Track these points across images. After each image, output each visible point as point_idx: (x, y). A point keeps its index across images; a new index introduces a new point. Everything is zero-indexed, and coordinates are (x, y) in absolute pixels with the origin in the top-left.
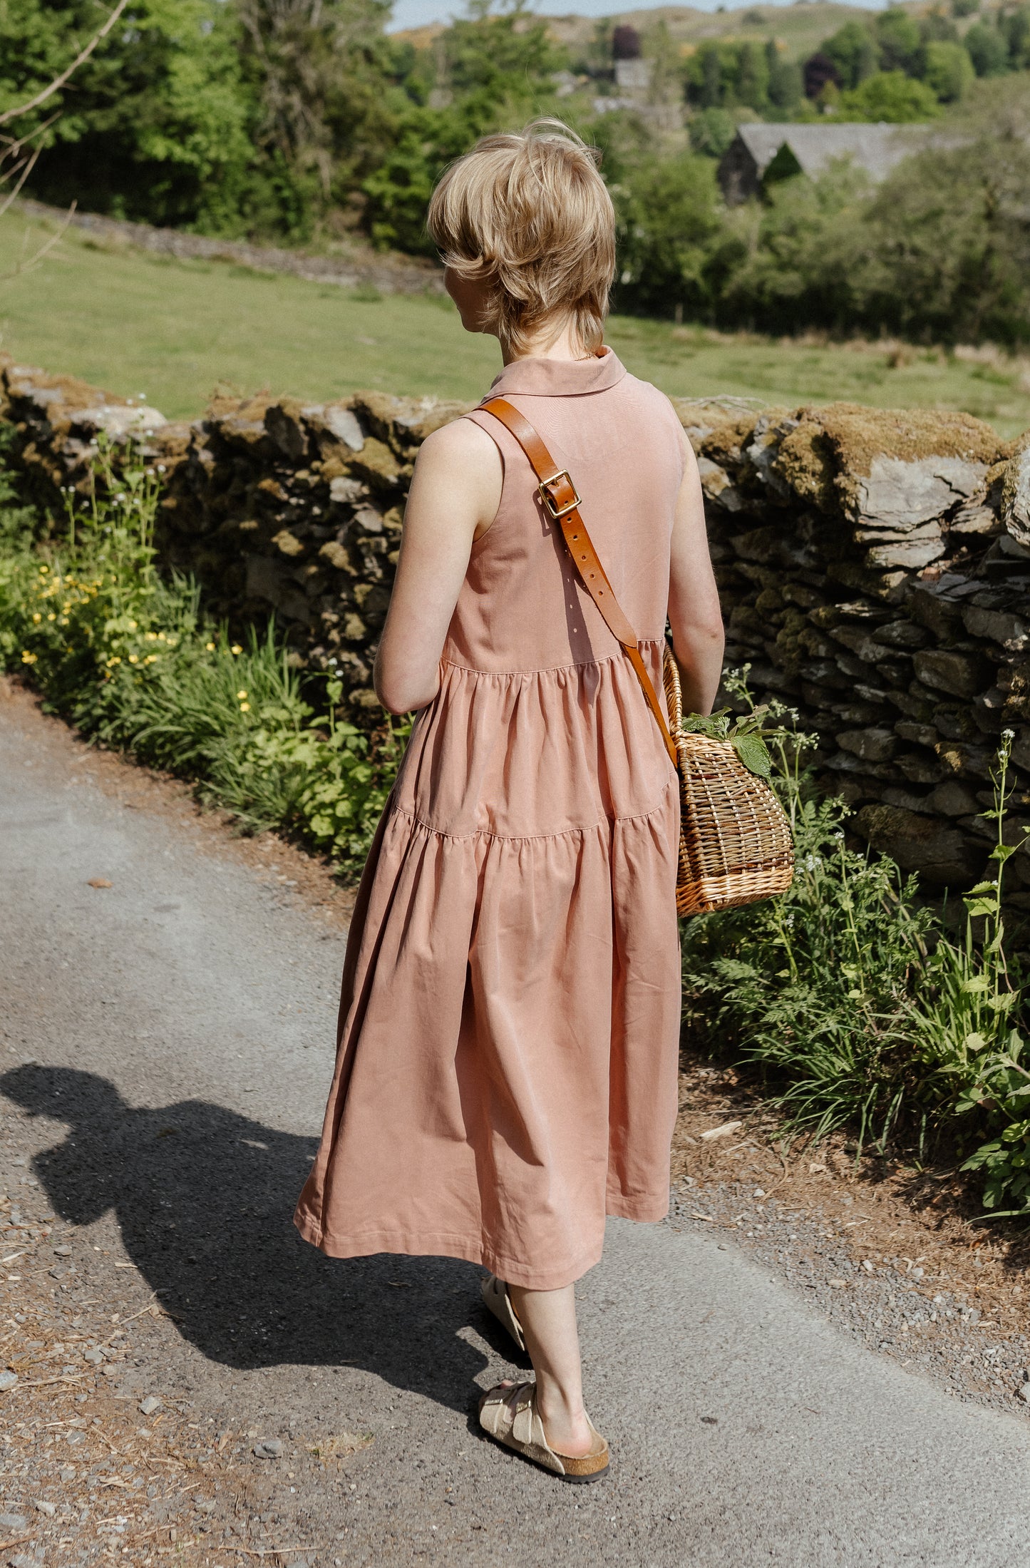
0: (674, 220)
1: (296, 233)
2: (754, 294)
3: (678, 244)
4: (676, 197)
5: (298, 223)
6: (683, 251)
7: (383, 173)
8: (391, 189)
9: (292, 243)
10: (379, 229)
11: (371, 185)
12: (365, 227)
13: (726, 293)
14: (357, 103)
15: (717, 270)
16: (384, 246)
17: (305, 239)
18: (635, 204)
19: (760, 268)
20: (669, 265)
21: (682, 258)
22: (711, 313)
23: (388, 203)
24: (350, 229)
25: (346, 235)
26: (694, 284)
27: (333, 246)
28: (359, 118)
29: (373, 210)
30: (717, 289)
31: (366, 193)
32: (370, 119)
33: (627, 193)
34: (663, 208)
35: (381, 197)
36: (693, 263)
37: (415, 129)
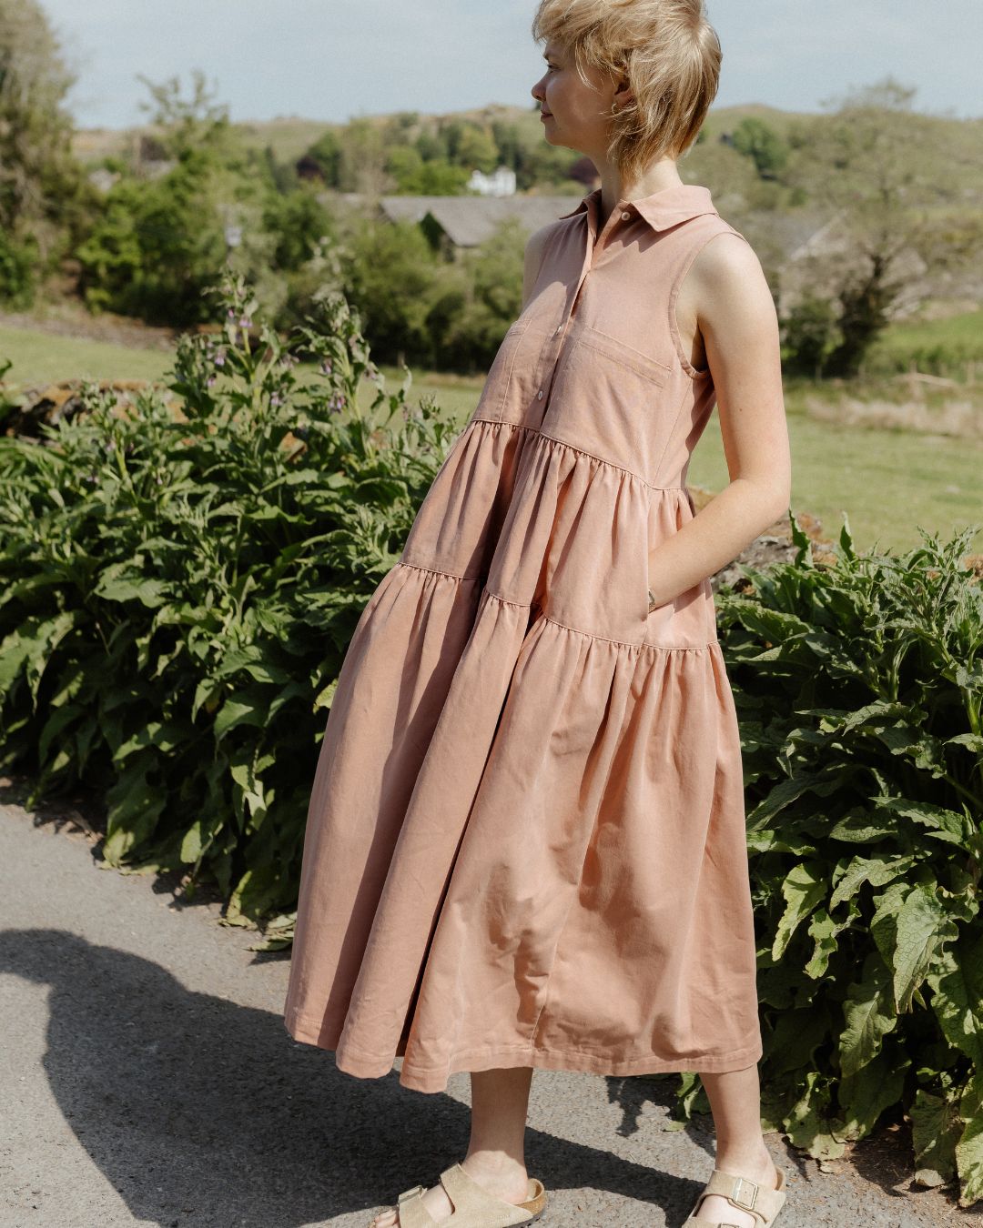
0: (397, 278)
1: (19, 299)
2: (478, 341)
3: (400, 299)
4: (395, 257)
5: (21, 289)
6: (405, 304)
7: (94, 242)
8: (103, 256)
9: (16, 308)
10: (92, 294)
11: (84, 253)
12: (80, 291)
13: (447, 341)
14: (69, 179)
15: (439, 320)
16: (97, 308)
17: (28, 305)
18: (359, 263)
19: (480, 318)
20: (393, 317)
21: (407, 311)
22: (432, 358)
23: (102, 271)
24: (67, 294)
25: (63, 299)
26: (417, 333)
27: (52, 310)
28: (71, 193)
29: (87, 277)
30: (437, 337)
31: (82, 262)
32: (81, 194)
33: (351, 254)
34: (384, 266)
35: (95, 265)
36: (417, 314)
37: (121, 202)
